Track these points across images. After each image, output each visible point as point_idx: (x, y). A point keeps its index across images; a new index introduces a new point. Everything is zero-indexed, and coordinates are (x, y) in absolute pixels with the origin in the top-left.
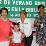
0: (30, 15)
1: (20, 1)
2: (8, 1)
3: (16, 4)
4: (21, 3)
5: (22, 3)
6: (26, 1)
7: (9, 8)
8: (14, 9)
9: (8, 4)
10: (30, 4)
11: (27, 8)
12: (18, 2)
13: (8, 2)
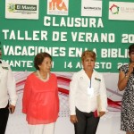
0: (109, 65)
1: (87, 34)
2: (62, 33)
3: (80, 40)
4: (89, 38)
5: (92, 38)
6: (102, 34)
7: (64, 49)
8: (74, 51)
9: (62, 40)
10: (110, 41)
11: (103, 50)
12: (84, 36)
13: (62, 36)
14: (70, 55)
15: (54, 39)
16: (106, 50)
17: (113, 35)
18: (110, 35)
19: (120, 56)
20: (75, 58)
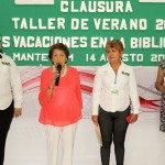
0: (140, 57)
1: (113, 20)
2: (83, 20)
3: (104, 28)
4: (116, 25)
5: (119, 25)
6: (132, 20)
7: (85, 38)
8: (98, 41)
9: (83, 28)
10: (141, 28)
11: (132, 39)
12: (109, 23)
13: (83, 24)
14: (93, 46)
15: (73, 28)
16: (136, 39)
17: (145, 21)
18: (141, 21)
19: (154, 46)
20: (99, 49)
